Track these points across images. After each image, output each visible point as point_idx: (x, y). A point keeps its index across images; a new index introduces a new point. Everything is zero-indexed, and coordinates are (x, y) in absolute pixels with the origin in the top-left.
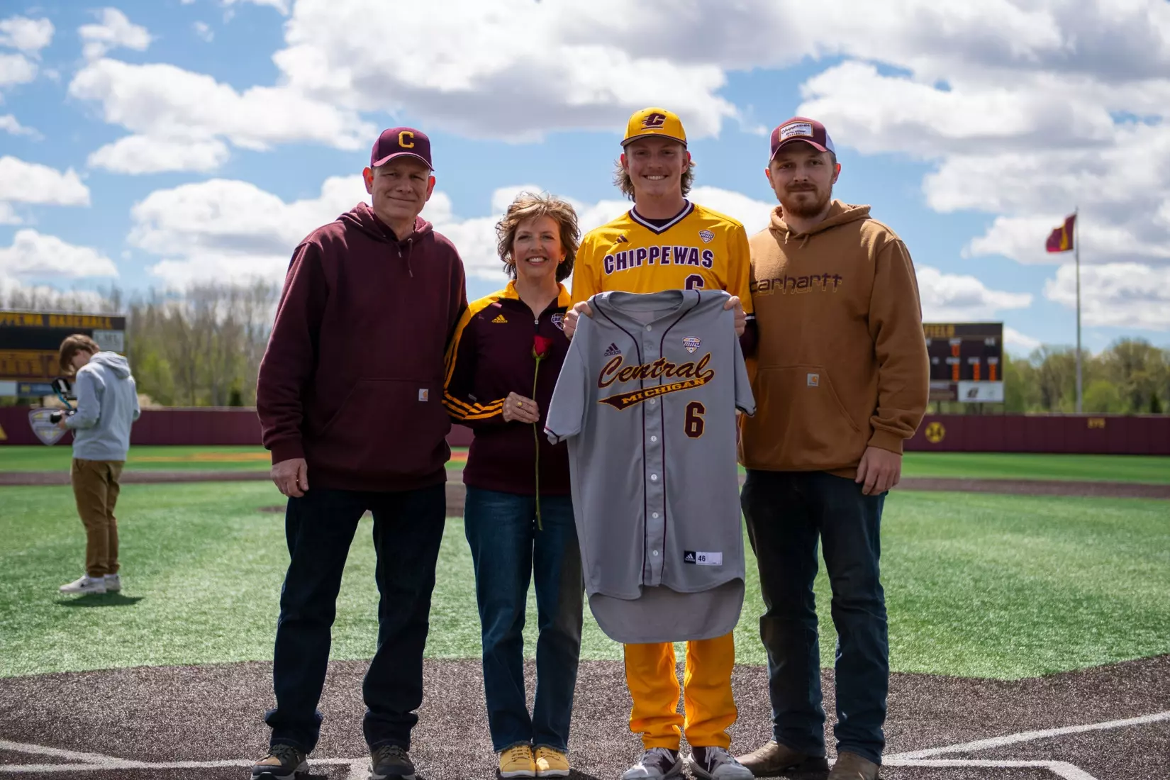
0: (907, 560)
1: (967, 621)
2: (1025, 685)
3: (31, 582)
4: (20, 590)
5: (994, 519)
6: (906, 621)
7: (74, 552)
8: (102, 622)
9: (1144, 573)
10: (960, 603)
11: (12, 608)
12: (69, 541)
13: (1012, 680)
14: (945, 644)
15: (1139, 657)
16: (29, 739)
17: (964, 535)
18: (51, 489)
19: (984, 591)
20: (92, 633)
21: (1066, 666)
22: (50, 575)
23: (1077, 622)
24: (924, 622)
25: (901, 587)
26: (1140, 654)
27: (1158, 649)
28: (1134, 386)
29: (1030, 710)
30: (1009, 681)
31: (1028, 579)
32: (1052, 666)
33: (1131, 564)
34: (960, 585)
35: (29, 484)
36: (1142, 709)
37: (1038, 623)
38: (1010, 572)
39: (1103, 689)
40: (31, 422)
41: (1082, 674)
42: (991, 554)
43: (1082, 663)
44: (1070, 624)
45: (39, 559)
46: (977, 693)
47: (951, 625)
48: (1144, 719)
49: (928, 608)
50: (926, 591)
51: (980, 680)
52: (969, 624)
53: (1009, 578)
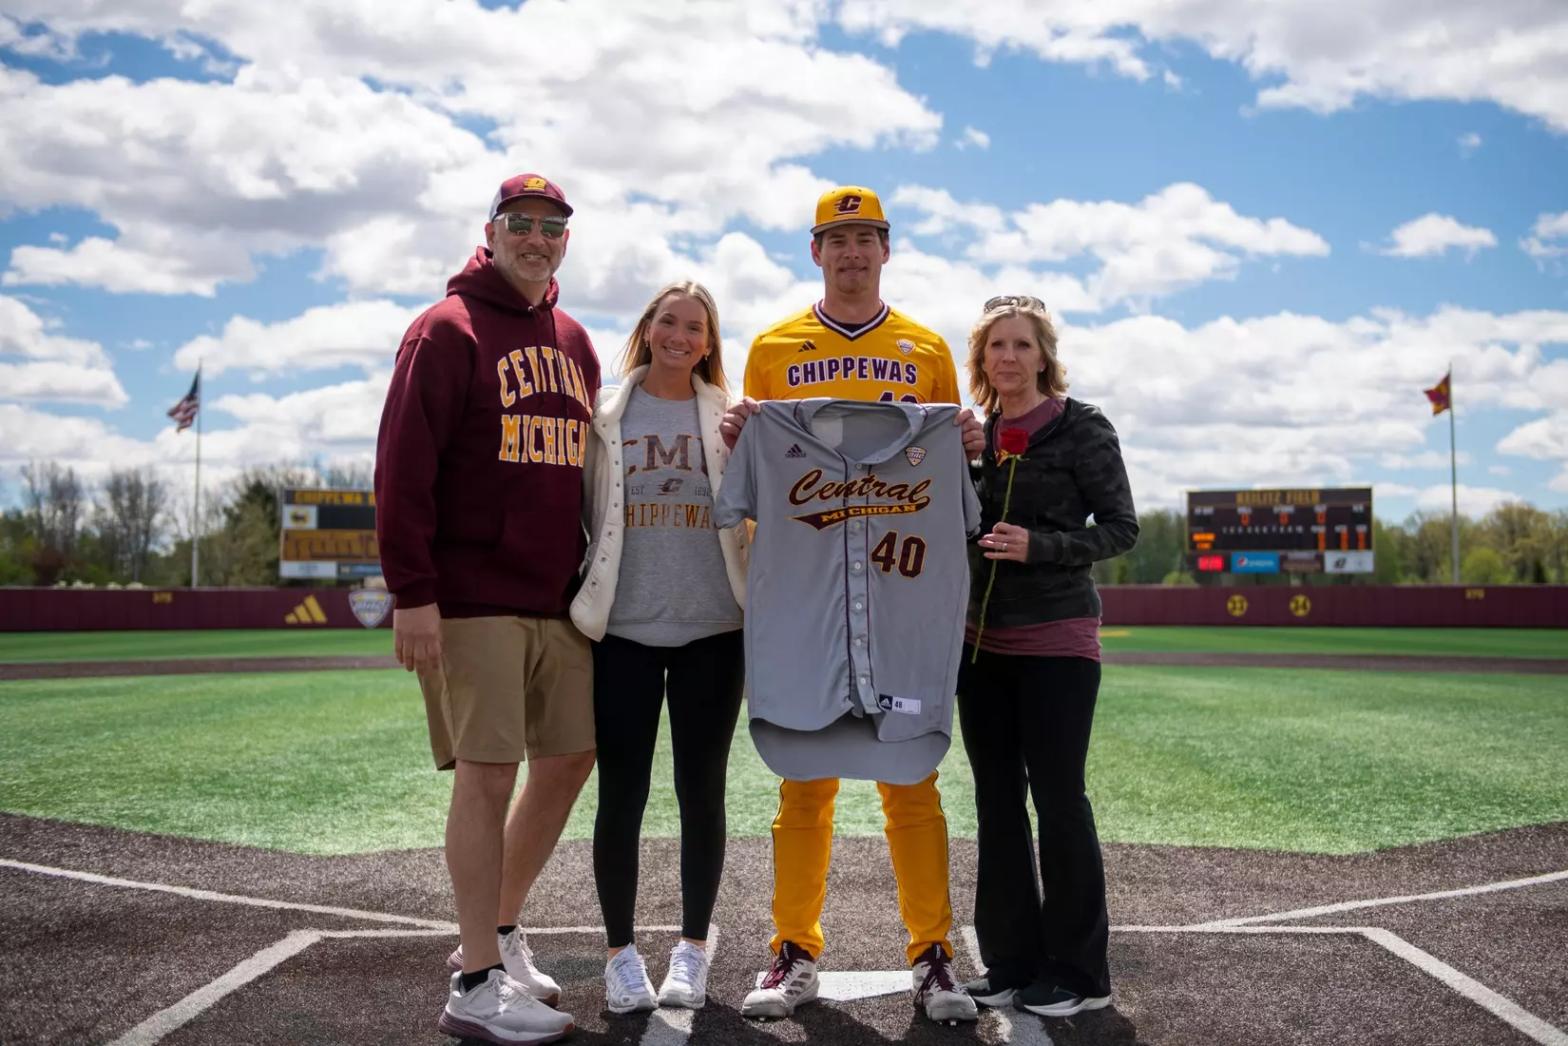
0: (1253, 738)
1: (1308, 798)
2: (1356, 860)
3: (366, 765)
4: (355, 772)
5: (1351, 696)
6: (1244, 799)
7: (405, 735)
8: (438, 802)
9: (1501, 750)
10: (1304, 781)
11: (350, 789)
12: (400, 724)
13: (1344, 855)
14: (1281, 821)
15: (1478, 832)
16: (380, 908)
17: (1317, 713)
18: (375, 673)
19: (1329, 769)
20: (429, 812)
21: (1401, 841)
22: (383, 758)
23: (1421, 799)
24: (1264, 800)
25: (1243, 765)
26: (1479, 828)
27: (1500, 824)
28: (1518, 555)
29: (1357, 884)
30: (1340, 856)
31: (1378, 756)
32: (1387, 842)
33: (1489, 741)
34: (1305, 762)
35: (353, 668)
36: (1472, 882)
37: (1380, 800)
38: (1360, 750)
39: (1436, 863)
40: (351, 604)
41: (1416, 848)
42: (1341, 732)
43: (1418, 838)
44: (1413, 801)
45: (371, 742)
46: (1307, 867)
47: (1289, 802)
48: (1472, 890)
49: (1269, 786)
50: (1269, 770)
51: (1312, 855)
52: (1309, 802)
53: (1357, 755)
